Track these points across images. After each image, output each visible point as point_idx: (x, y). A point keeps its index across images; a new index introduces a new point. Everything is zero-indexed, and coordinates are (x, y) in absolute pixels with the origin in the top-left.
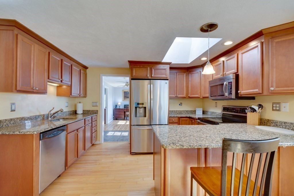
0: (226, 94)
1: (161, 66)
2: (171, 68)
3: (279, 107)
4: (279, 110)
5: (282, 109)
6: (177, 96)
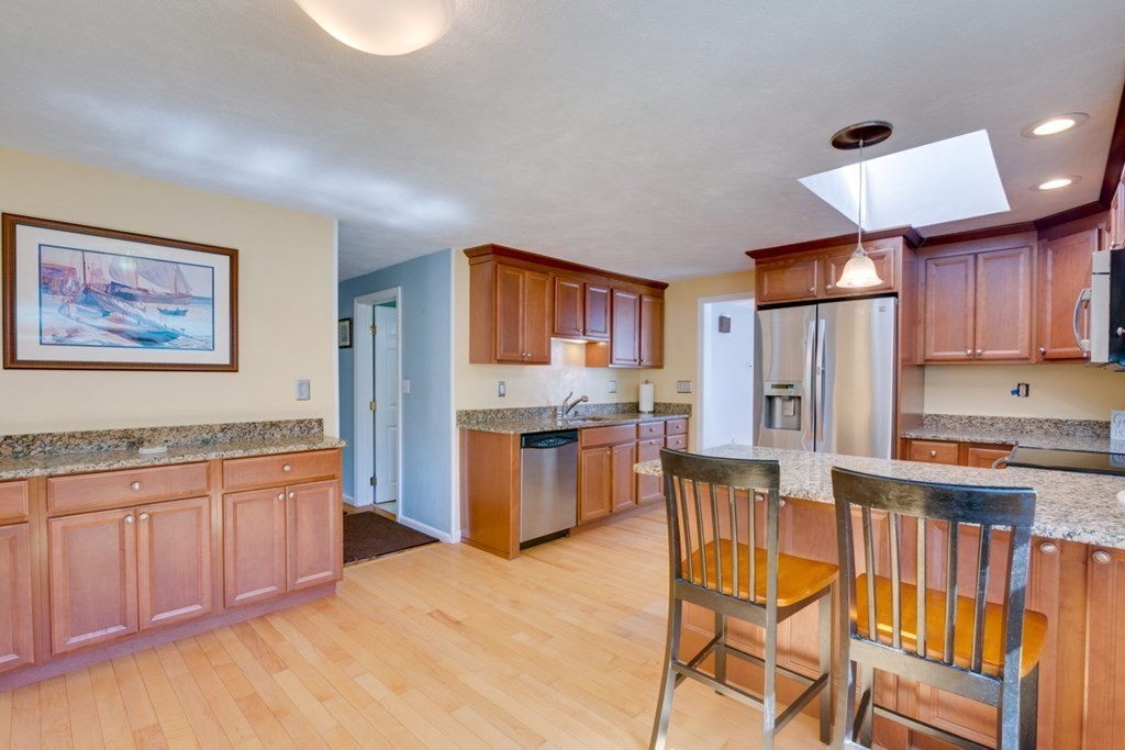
6: (974, 354)
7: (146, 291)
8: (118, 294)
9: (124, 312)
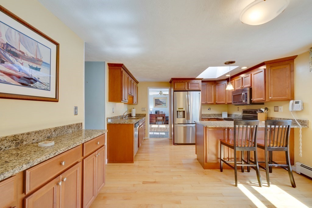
0: (244, 101)
1: (195, 81)
2: (202, 82)
3: (278, 109)
4: (277, 111)
5: (279, 110)
6: (207, 102)
7: (23, 53)
8: (10, 51)
9: (12, 63)
